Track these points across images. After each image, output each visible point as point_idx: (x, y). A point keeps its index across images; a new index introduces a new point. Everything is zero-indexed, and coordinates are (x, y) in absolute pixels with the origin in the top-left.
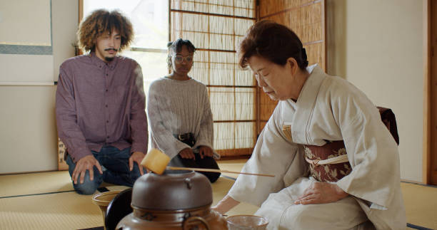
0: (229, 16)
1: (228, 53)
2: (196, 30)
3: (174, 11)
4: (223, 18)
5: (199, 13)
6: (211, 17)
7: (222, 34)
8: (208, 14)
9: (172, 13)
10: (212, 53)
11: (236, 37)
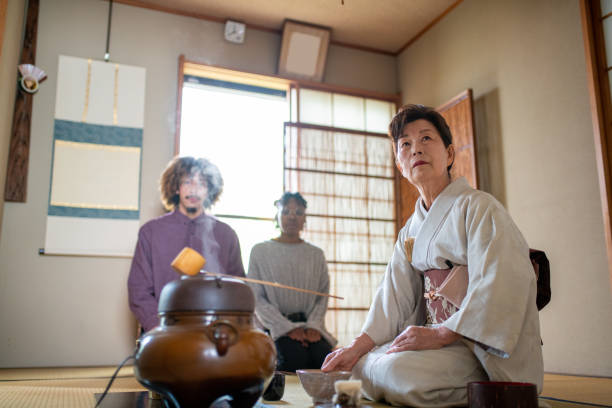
0: (360, 175)
1: (359, 222)
2: (318, 192)
3: (290, 169)
4: (352, 178)
5: (321, 172)
6: (337, 176)
7: (350, 198)
8: (334, 173)
9: (287, 172)
10: (339, 221)
11: (370, 203)
